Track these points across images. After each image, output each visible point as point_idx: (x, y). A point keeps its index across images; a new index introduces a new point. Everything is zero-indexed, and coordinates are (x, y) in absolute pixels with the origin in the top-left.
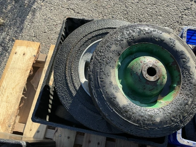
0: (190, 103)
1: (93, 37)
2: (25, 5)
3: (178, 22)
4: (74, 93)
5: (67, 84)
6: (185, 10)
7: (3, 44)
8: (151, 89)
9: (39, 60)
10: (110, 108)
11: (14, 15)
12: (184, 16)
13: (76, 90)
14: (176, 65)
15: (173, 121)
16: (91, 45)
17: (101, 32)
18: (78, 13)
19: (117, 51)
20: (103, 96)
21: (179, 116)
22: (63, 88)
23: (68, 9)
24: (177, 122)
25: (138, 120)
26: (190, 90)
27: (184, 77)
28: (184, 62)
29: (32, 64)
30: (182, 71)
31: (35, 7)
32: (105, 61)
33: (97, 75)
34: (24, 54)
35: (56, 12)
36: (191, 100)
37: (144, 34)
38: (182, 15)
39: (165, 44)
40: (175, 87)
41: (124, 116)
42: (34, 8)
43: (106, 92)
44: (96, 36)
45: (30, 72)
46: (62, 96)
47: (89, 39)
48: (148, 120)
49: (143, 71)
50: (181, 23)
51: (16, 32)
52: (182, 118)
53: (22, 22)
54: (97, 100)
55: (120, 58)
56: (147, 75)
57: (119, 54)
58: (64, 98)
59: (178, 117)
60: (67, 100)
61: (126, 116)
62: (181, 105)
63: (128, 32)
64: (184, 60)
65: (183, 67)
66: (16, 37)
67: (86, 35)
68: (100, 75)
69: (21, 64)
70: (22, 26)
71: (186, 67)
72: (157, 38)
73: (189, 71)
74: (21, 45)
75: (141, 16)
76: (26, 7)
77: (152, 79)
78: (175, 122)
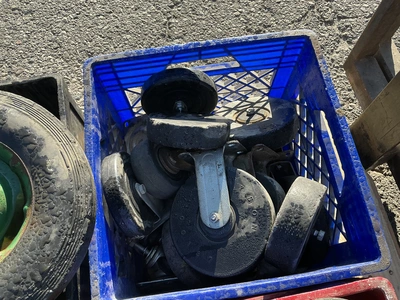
0: (53, 237)
3: (163, 36)
6: (172, 7)
12: (173, 20)
15: (16, 293)
21: (32, 275)
24: (30, 291)
26: (51, 208)
27: (36, 183)
28: (31, 151)
30: (32, 172)
36: (55, 229)
38: (168, 19)
40: (26, 210)
50: (169, 37)
52: (39, 278)
59: (29, 279)
62: (32, 249)
64: (30, 146)
65: (31, 163)
71: (37, 161)
73: (43, 167)
75: (90, 44)
78: (25, 293)
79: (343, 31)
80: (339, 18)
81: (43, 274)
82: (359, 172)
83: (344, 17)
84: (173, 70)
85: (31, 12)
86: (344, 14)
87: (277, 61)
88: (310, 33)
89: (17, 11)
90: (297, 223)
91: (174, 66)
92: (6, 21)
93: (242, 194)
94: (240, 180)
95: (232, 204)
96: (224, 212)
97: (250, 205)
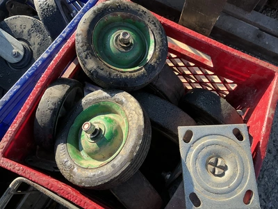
93: (18, 29)
94: (11, 24)
95: (18, 39)
96: (18, 47)
97: (27, 29)
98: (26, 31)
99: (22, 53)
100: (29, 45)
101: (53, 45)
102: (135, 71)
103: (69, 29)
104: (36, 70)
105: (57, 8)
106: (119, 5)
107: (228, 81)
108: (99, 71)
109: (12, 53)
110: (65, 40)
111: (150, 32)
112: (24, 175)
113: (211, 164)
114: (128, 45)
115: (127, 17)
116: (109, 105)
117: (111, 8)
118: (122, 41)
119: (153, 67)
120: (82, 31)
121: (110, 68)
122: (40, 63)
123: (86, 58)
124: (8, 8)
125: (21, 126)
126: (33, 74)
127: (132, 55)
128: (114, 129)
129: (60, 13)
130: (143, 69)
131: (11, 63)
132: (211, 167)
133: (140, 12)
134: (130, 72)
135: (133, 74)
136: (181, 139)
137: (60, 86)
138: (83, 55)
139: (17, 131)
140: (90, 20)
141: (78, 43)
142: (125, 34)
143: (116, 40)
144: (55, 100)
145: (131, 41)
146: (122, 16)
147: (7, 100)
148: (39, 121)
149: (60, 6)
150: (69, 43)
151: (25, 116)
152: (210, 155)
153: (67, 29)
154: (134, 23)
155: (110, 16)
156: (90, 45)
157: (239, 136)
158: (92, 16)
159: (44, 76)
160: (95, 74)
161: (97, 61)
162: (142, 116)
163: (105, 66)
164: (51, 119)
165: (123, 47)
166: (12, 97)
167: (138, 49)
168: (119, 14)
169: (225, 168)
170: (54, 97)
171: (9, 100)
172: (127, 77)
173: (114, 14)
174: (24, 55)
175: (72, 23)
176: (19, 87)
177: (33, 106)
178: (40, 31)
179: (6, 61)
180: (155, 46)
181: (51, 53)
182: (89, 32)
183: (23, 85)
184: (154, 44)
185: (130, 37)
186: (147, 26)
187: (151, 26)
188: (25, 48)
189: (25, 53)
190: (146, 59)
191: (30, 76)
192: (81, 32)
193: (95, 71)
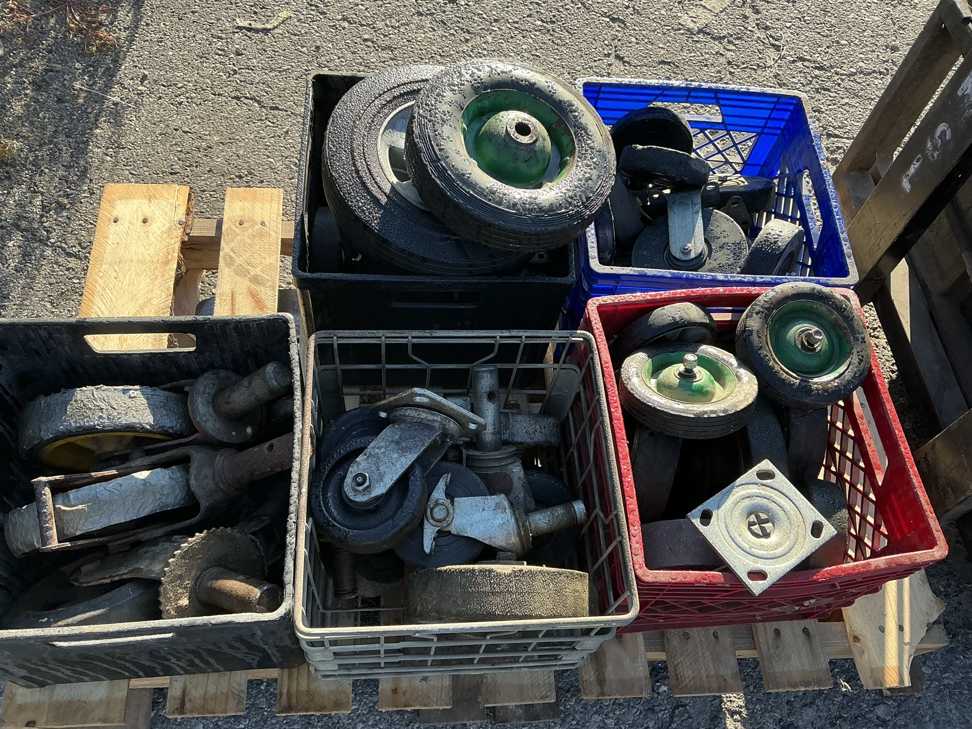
0: (594, 177)
1: (395, 98)
2: (78, 97)
4: (384, 200)
5: (364, 184)
7: (24, 224)
8: (527, 158)
9: (194, 233)
10: (465, 191)
11: (44, 128)
13: (385, 194)
14: (563, 126)
15: (570, 204)
16: (394, 113)
17: (409, 88)
18: (272, 108)
19: (456, 102)
20: (449, 172)
21: (580, 196)
22: (357, 192)
23: (237, 98)
24: (579, 206)
25: (515, 205)
26: (592, 159)
27: (579, 140)
28: (575, 117)
29: (178, 246)
30: (575, 133)
31: (117, 99)
32: (439, 118)
33: (430, 141)
34: (145, 221)
35: (197, 110)
36: (595, 173)
37: (499, 74)
39: (538, 89)
40: (567, 160)
41: (490, 200)
42: (116, 104)
43: (453, 166)
44: (402, 95)
45: (179, 266)
46: (359, 207)
47: (388, 102)
48: (530, 204)
49: (509, 129)
51: (64, 179)
52: (585, 200)
53: (81, 149)
54: (438, 182)
55: (463, 117)
56: (516, 134)
57: (462, 109)
58: (363, 210)
59: (578, 197)
60: (370, 213)
61: (494, 199)
62: (581, 181)
63: (470, 72)
64: (574, 114)
65: (575, 126)
66: (68, 196)
67: (380, 95)
68: (436, 140)
69: (142, 249)
70: (82, 162)
71: (580, 126)
72: (522, 81)
73: (585, 130)
74: (127, 197)
76: (81, 101)
77: (525, 140)
78: (575, 206)
79: (832, 152)
80: (829, 136)
81: (588, 198)
82: (837, 212)
83: (836, 136)
84: (658, 108)
85: (390, 48)
86: (836, 132)
87: (772, 106)
88: (803, 96)
89: (369, 43)
90: (775, 242)
91: (659, 104)
92: (354, 53)
93: (717, 231)
94: (716, 220)
95: (706, 240)
96: (697, 245)
97: (726, 240)
98: (723, 240)
99: (693, 255)
100: (709, 255)
101: (739, 277)
102: (787, 373)
103: (770, 280)
104: (699, 280)
105: (781, 253)
106: (845, 309)
107: (883, 529)
108: (755, 335)
109: (685, 245)
110: (754, 284)
111: (848, 362)
112: (597, 336)
113: (757, 517)
114: (809, 346)
115: (840, 326)
116: (726, 372)
117: (833, 303)
118: (809, 336)
119: (812, 390)
120: (782, 291)
121: (767, 344)
122: (709, 278)
123: (757, 313)
124: (729, 202)
125: (635, 304)
126: (693, 279)
127: (801, 359)
128: (708, 389)
129: (779, 259)
130: (798, 381)
131: (669, 252)
132: (753, 518)
133: (859, 336)
134: (781, 368)
135: (782, 372)
136: (756, 469)
137: (702, 313)
138: (758, 308)
139: (628, 304)
140: (800, 291)
141: (766, 296)
142: (817, 333)
143: (803, 331)
144: (686, 317)
145: (818, 347)
146: (836, 320)
147: (649, 274)
148: (652, 317)
149: (786, 254)
150: (754, 290)
151: (648, 301)
152: (767, 511)
153: (767, 278)
154: (840, 339)
155: (823, 308)
156: (773, 309)
157: (816, 530)
158: (807, 290)
159: (700, 290)
160: (746, 333)
161: (763, 327)
162: (748, 403)
163: (764, 338)
164: (664, 327)
165: (802, 343)
166: (654, 276)
167: (815, 362)
168: (835, 315)
169: (766, 535)
170: (688, 314)
171: (649, 276)
172: (774, 368)
173: (829, 311)
174: (693, 259)
175: (779, 278)
176: (670, 276)
177: (661, 302)
178: (737, 256)
179: (668, 244)
180: (836, 378)
181: (728, 280)
182: (786, 298)
183: (675, 278)
184: (837, 375)
185: (821, 342)
186: (851, 353)
187: (855, 359)
188: (701, 254)
189: (696, 258)
190: (812, 378)
191: (687, 279)
192: (780, 291)
193: (751, 332)
